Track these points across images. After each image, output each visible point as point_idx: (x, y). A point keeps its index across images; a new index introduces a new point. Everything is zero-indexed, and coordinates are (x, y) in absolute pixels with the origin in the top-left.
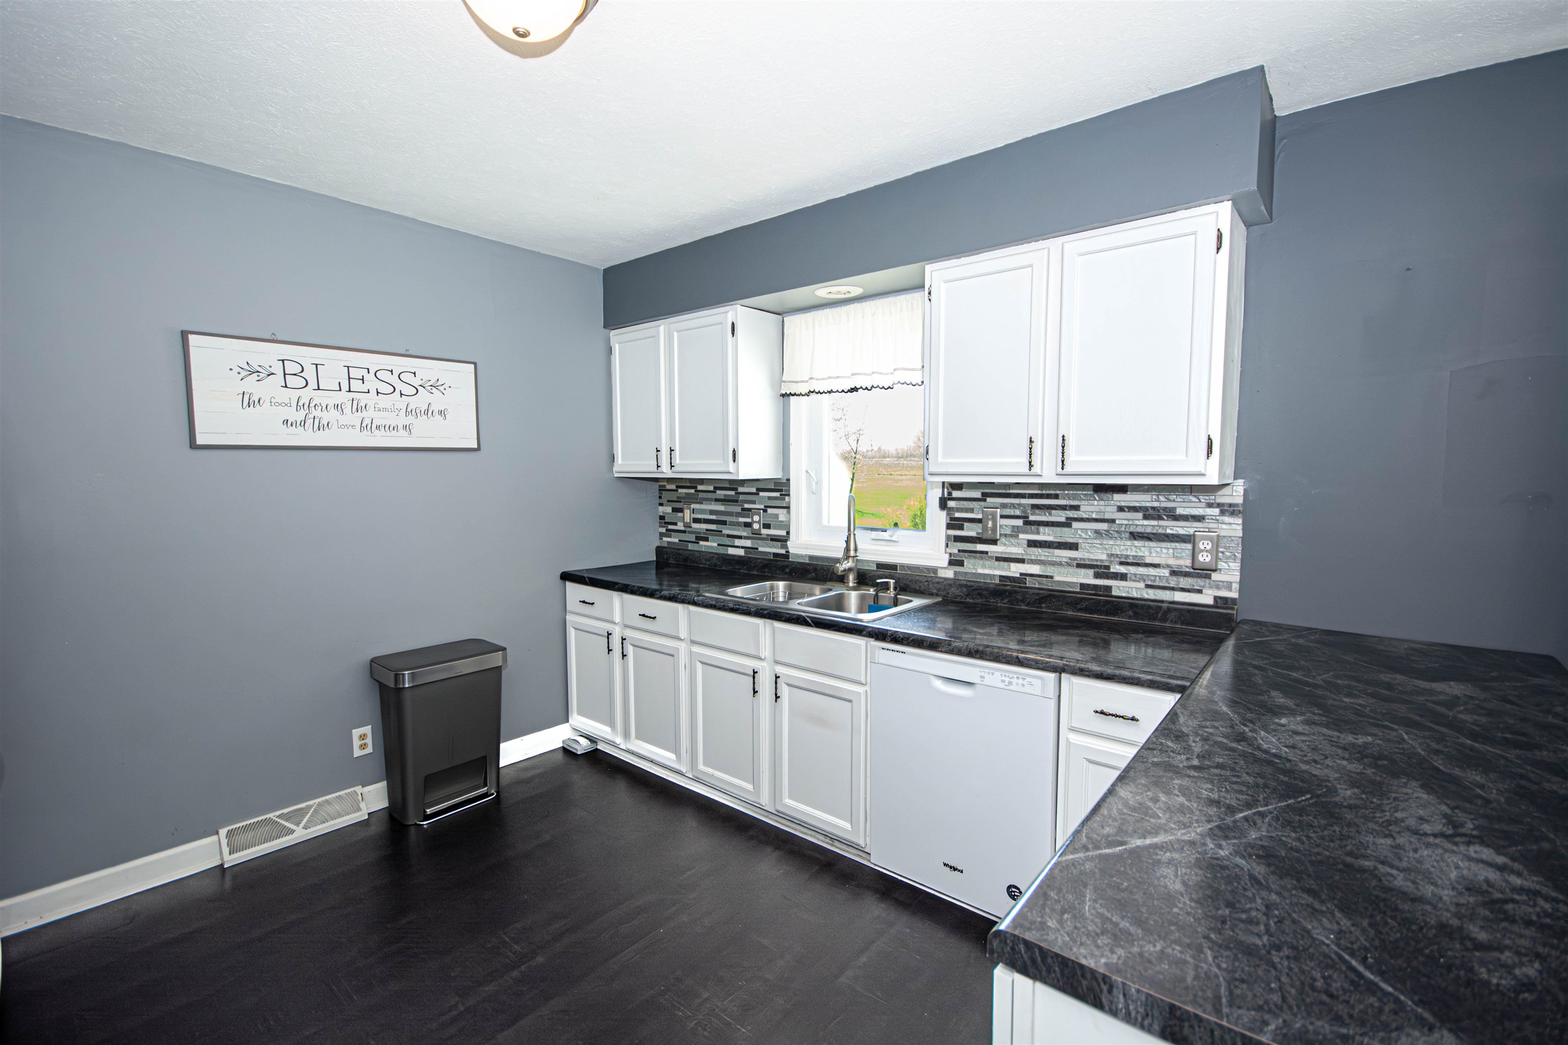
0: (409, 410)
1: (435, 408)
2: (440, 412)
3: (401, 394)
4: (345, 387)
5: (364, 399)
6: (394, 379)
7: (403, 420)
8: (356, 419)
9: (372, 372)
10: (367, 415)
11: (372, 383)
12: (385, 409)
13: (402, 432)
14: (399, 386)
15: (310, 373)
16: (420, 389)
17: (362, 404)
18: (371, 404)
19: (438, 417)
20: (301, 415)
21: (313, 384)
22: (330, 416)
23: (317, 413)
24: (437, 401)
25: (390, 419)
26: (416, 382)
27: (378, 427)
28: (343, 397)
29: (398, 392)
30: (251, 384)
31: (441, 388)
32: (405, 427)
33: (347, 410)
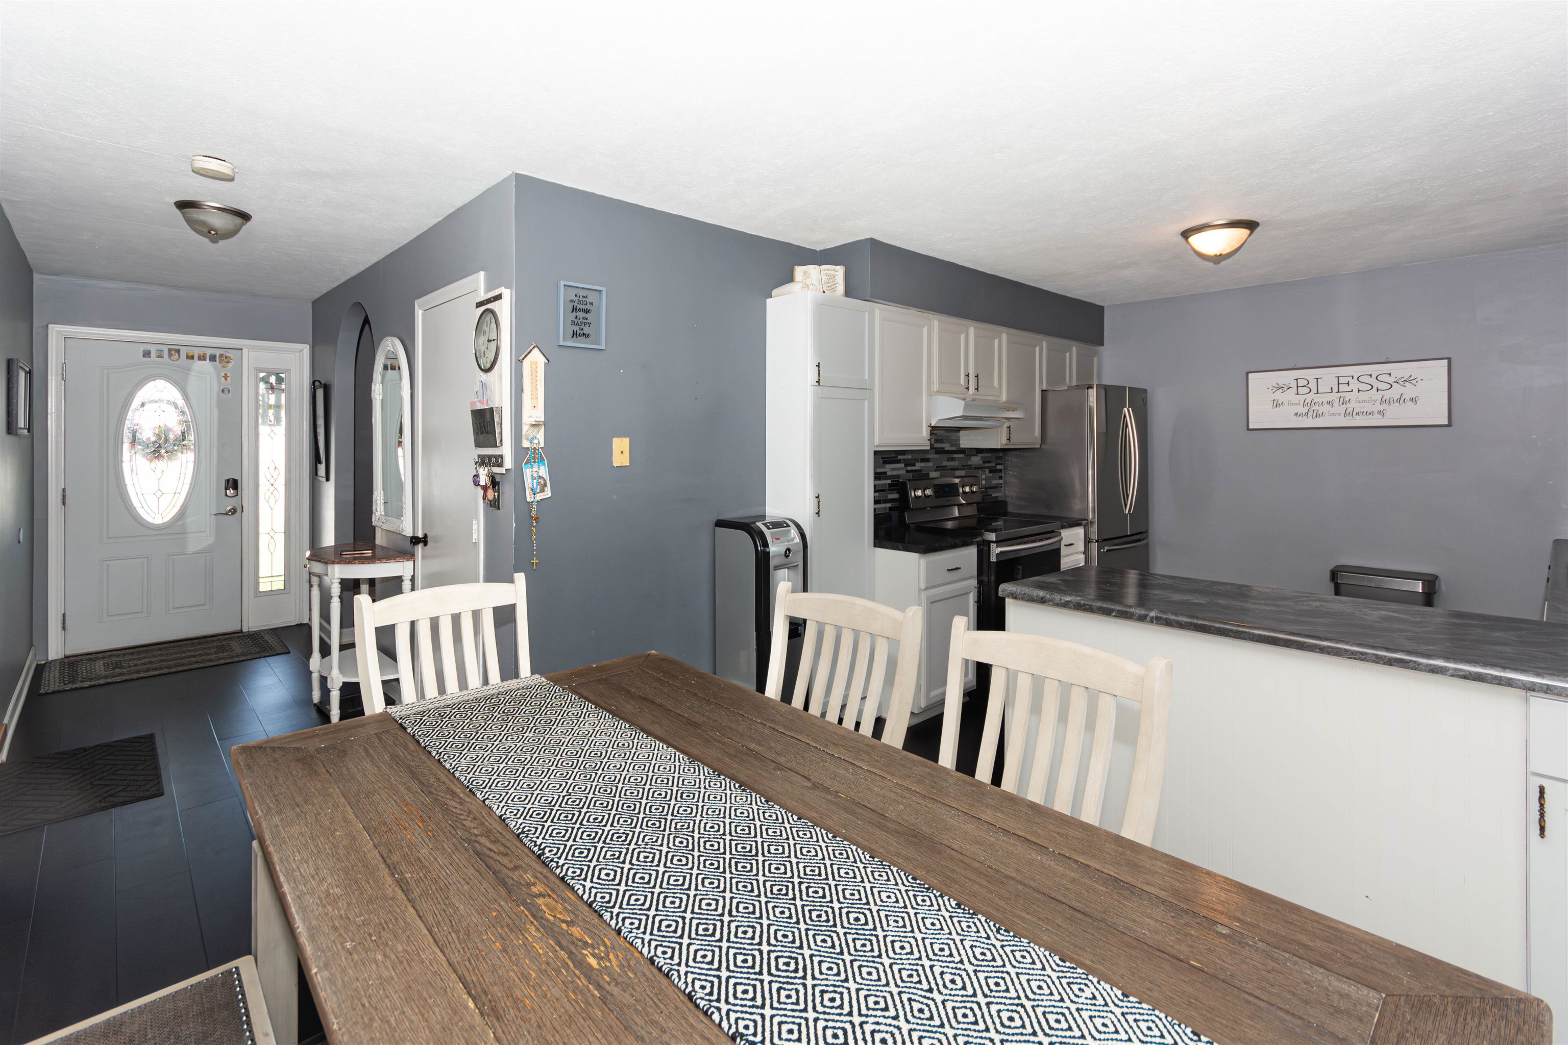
0: (1384, 400)
1: (1407, 396)
2: (1411, 400)
3: (1378, 390)
4: (1335, 390)
5: (1348, 396)
6: (1372, 381)
7: (1378, 407)
8: (1342, 409)
9: (1355, 378)
10: (1350, 406)
11: (1355, 385)
12: (1364, 401)
13: (1377, 416)
14: (1376, 384)
15: (1313, 385)
16: (1394, 384)
17: (1347, 399)
18: (1353, 399)
19: (1409, 403)
20: (1305, 410)
21: (1314, 390)
22: (1326, 408)
23: (1314, 407)
24: (1409, 391)
25: (1368, 407)
26: (1391, 380)
27: (1358, 414)
28: (1334, 396)
29: (1375, 388)
30: (1279, 396)
31: (1414, 382)
32: (1379, 412)
33: (1336, 404)
